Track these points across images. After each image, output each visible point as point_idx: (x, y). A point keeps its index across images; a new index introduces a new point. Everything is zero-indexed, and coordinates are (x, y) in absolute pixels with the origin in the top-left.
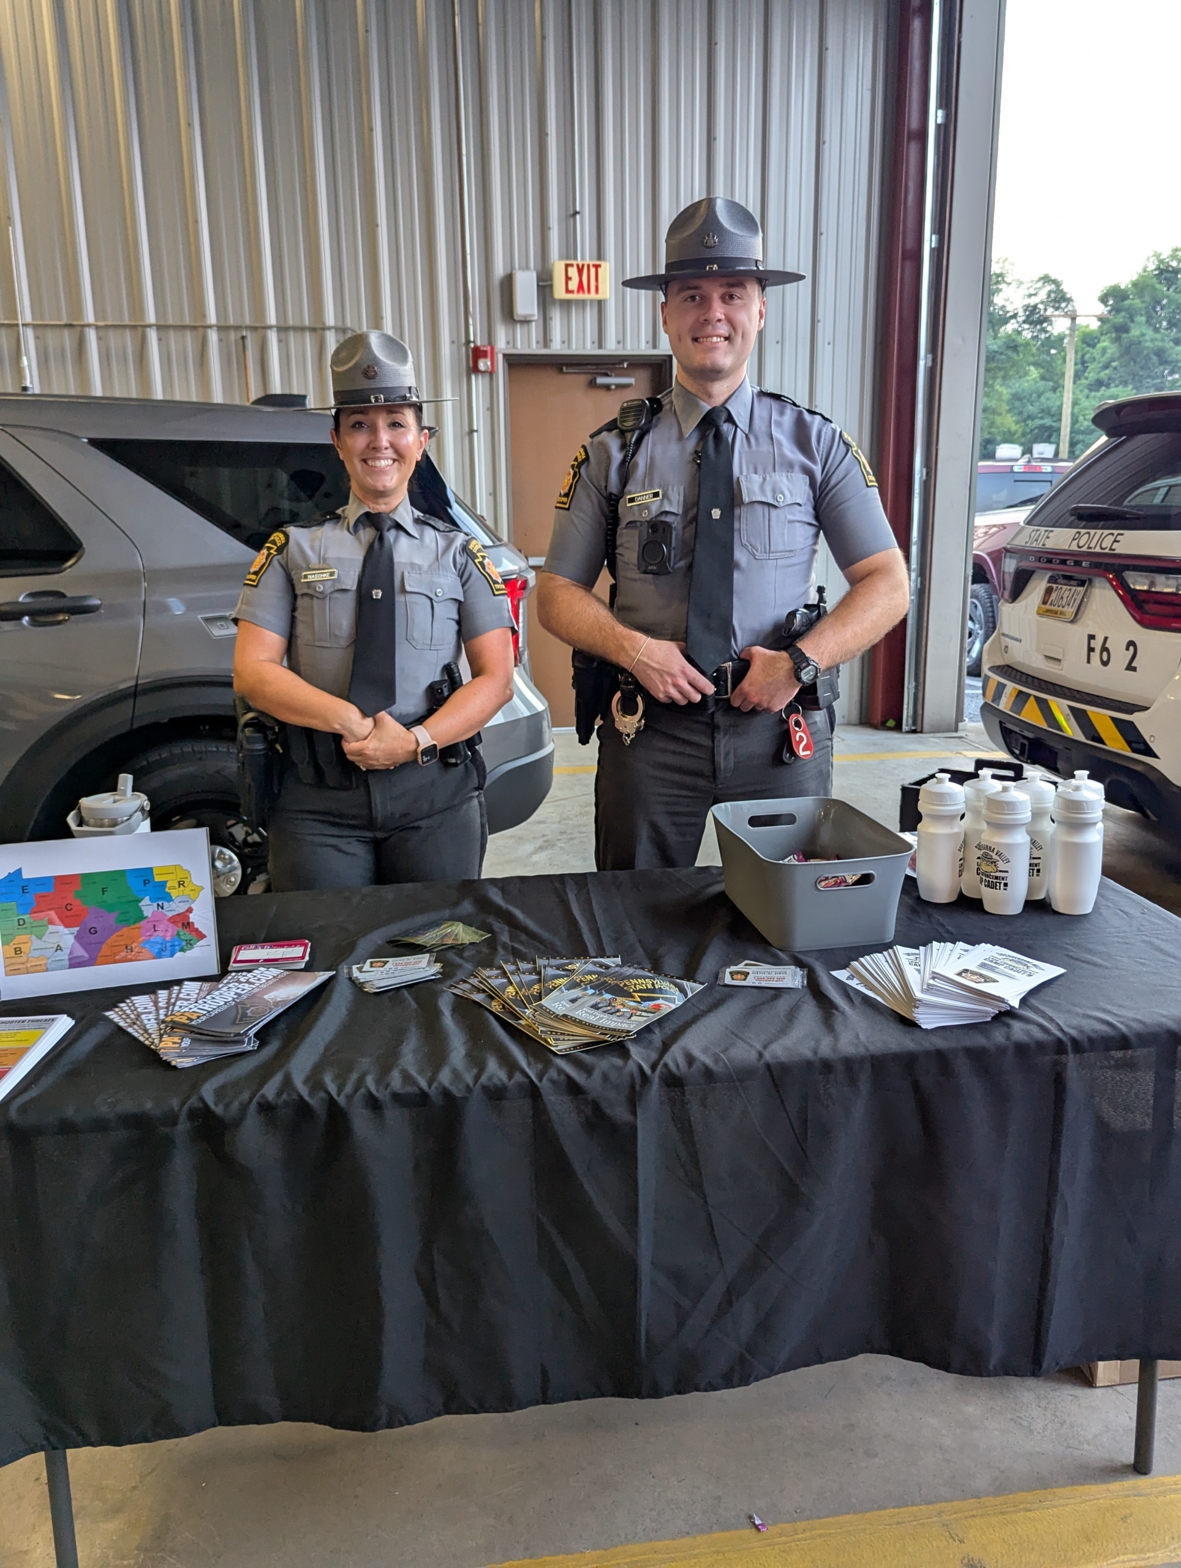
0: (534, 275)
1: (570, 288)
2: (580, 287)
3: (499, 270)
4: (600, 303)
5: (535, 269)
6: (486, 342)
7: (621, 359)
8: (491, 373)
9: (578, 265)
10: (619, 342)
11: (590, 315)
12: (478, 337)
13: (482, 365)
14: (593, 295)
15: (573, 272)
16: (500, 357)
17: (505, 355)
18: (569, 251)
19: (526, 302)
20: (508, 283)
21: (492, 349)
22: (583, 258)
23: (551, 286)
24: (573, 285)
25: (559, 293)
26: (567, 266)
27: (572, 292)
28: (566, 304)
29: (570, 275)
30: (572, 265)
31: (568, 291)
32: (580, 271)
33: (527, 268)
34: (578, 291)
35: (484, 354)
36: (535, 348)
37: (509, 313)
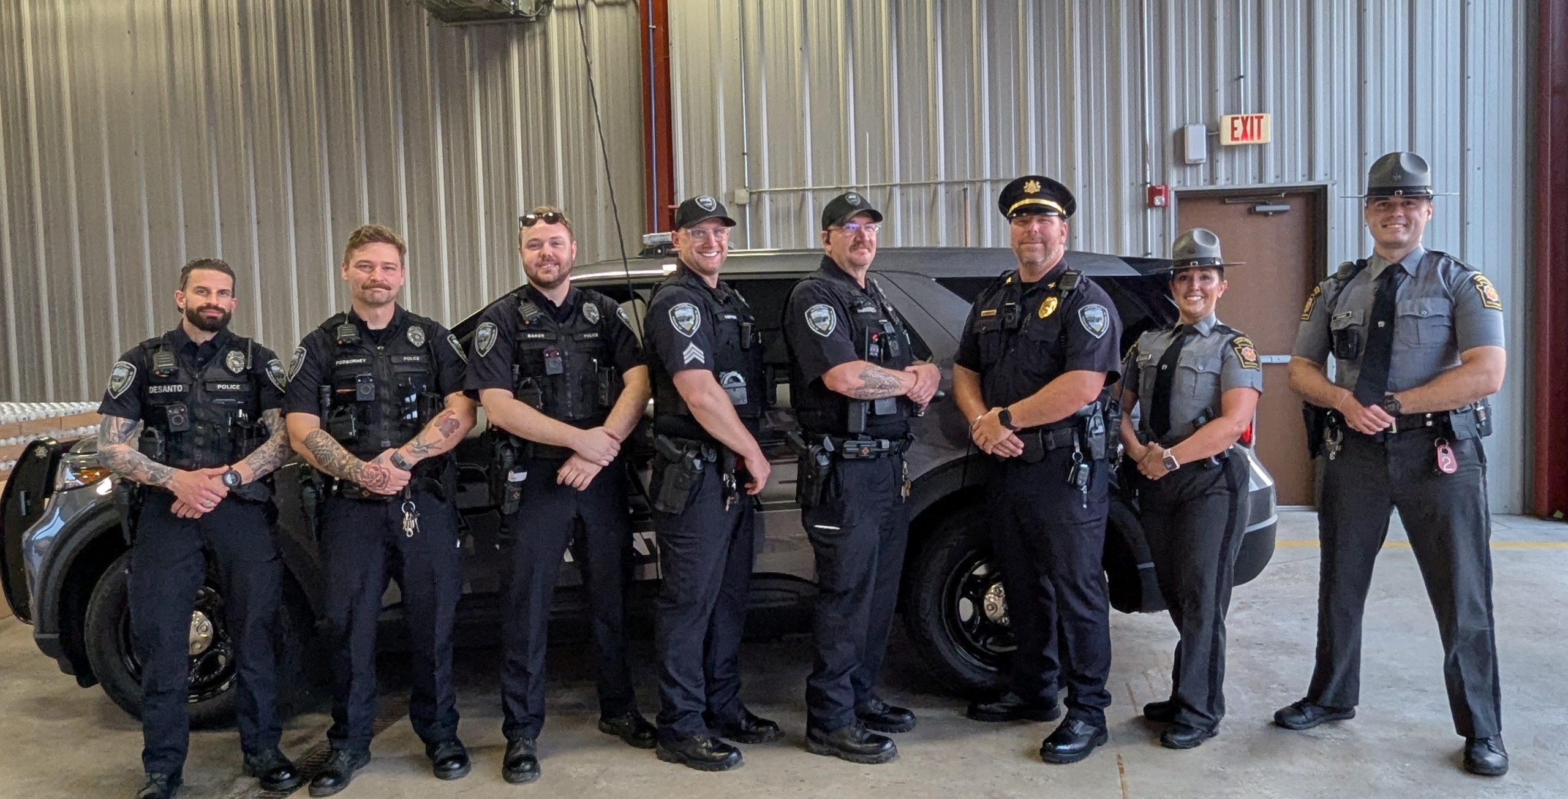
0: (1204, 128)
1: (1235, 136)
2: (1245, 135)
3: (1173, 125)
4: (1261, 148)
5: (1203, 123)
6: (1160, 183)
7: (1280, 190)
8: (1165, 207)
9: (1242, 118)
10: (1277, 177)
11: (1251, 157)
12: (1152, 177)
13: (1158, 201)
14: (1256, 141)
15: (1238, 123)
16: (1173, 194)
17: (1176, 192)
18: (1234, 108)
19: (1196, 147)
20: (1180, 135)
21: (1166, 187)
22: (1245, 113)
23: (1218, 136)
24: (1239, 133)
25: (1226, 140)
26: (1233, 119)
27: (1237, 139)
28: (1231, 149)
29: (1235, 126)
30: (1238, 118)
31: (1233, 138)
32: (1245, 122)
33: (1197, 122)
34: (1242, 139)
35: (1159, 193)
36: (1203, 186)
37: (1180, 158)
